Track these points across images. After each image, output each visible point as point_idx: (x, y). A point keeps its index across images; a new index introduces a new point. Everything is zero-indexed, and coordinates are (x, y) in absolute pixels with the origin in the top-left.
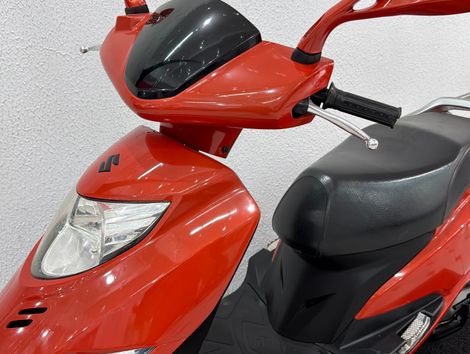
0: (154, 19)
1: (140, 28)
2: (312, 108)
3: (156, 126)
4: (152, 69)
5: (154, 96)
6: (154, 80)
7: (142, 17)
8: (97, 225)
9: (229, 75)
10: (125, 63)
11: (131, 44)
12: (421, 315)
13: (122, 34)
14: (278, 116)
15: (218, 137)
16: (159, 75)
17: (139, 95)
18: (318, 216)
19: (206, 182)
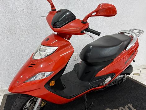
0: (57, 12)
1: (54, 14)
2: (84, 32)
3: (56, 33)
4: (56, 22)
5: (56, 28)
6: (57, 24)
7: (55, 12)
8: (44, 51)
9: (71, 24)
10: (51, 21)
11: (53, 17)
12: (110, 77)
13: (51, 15)
14: (78, 33)
15: (68, 36)
16: (58, 23)
17: (54, 27)
18: (89, 54)
19: (65, 44)
